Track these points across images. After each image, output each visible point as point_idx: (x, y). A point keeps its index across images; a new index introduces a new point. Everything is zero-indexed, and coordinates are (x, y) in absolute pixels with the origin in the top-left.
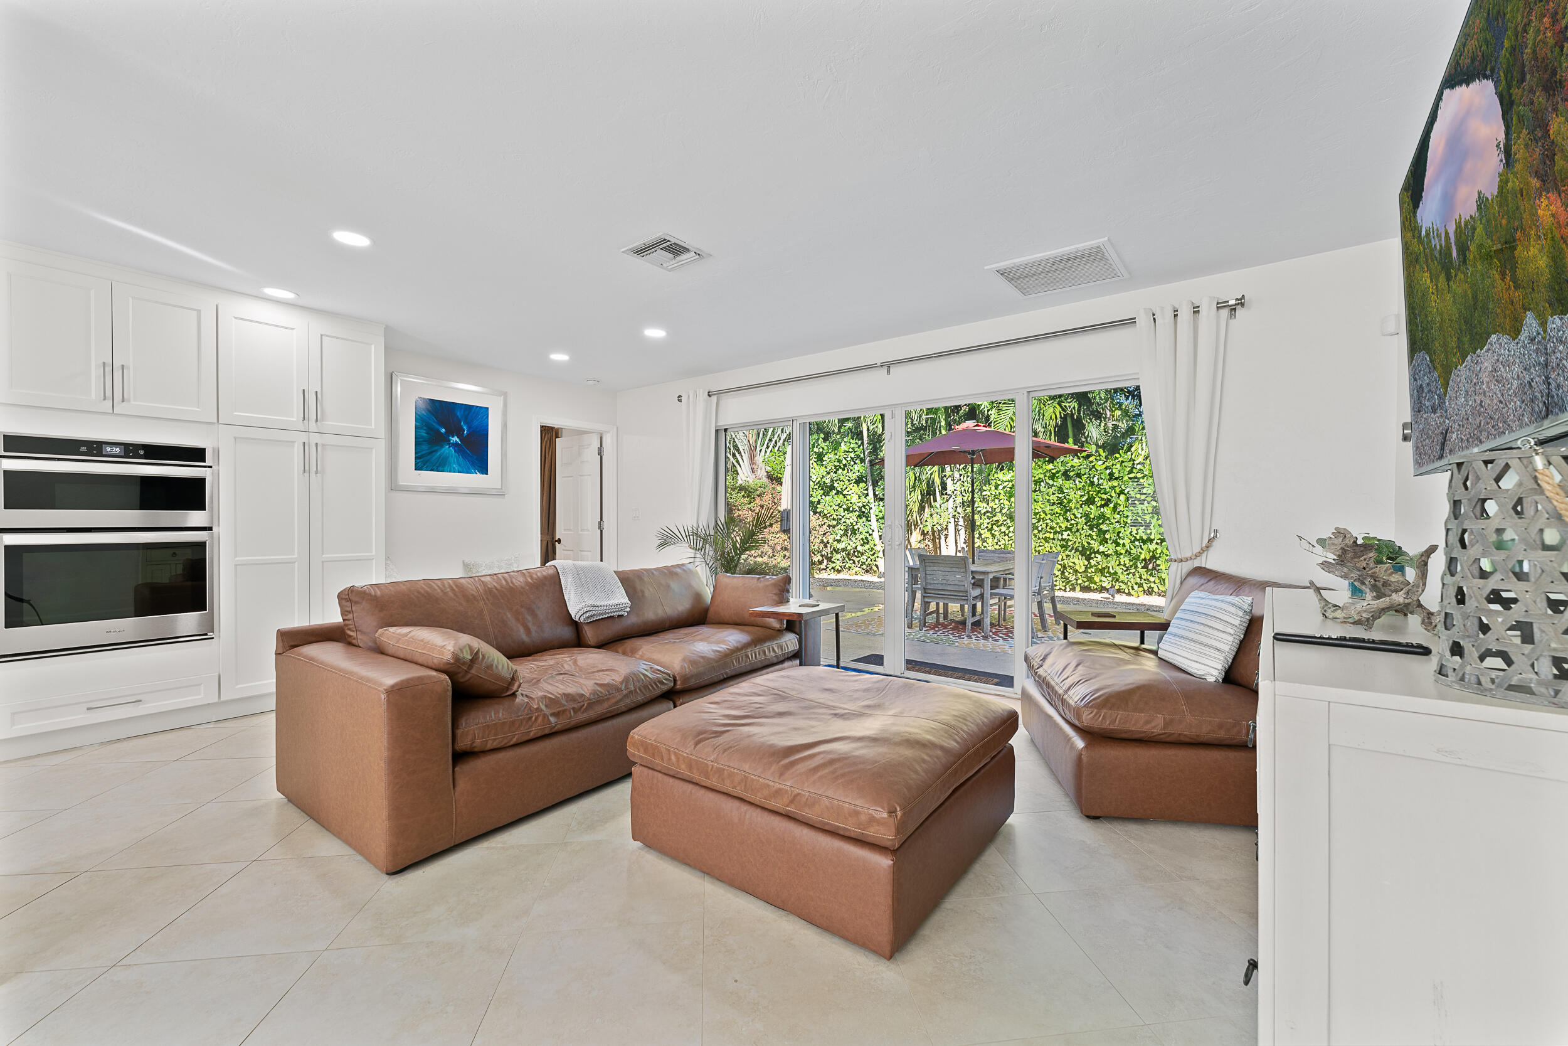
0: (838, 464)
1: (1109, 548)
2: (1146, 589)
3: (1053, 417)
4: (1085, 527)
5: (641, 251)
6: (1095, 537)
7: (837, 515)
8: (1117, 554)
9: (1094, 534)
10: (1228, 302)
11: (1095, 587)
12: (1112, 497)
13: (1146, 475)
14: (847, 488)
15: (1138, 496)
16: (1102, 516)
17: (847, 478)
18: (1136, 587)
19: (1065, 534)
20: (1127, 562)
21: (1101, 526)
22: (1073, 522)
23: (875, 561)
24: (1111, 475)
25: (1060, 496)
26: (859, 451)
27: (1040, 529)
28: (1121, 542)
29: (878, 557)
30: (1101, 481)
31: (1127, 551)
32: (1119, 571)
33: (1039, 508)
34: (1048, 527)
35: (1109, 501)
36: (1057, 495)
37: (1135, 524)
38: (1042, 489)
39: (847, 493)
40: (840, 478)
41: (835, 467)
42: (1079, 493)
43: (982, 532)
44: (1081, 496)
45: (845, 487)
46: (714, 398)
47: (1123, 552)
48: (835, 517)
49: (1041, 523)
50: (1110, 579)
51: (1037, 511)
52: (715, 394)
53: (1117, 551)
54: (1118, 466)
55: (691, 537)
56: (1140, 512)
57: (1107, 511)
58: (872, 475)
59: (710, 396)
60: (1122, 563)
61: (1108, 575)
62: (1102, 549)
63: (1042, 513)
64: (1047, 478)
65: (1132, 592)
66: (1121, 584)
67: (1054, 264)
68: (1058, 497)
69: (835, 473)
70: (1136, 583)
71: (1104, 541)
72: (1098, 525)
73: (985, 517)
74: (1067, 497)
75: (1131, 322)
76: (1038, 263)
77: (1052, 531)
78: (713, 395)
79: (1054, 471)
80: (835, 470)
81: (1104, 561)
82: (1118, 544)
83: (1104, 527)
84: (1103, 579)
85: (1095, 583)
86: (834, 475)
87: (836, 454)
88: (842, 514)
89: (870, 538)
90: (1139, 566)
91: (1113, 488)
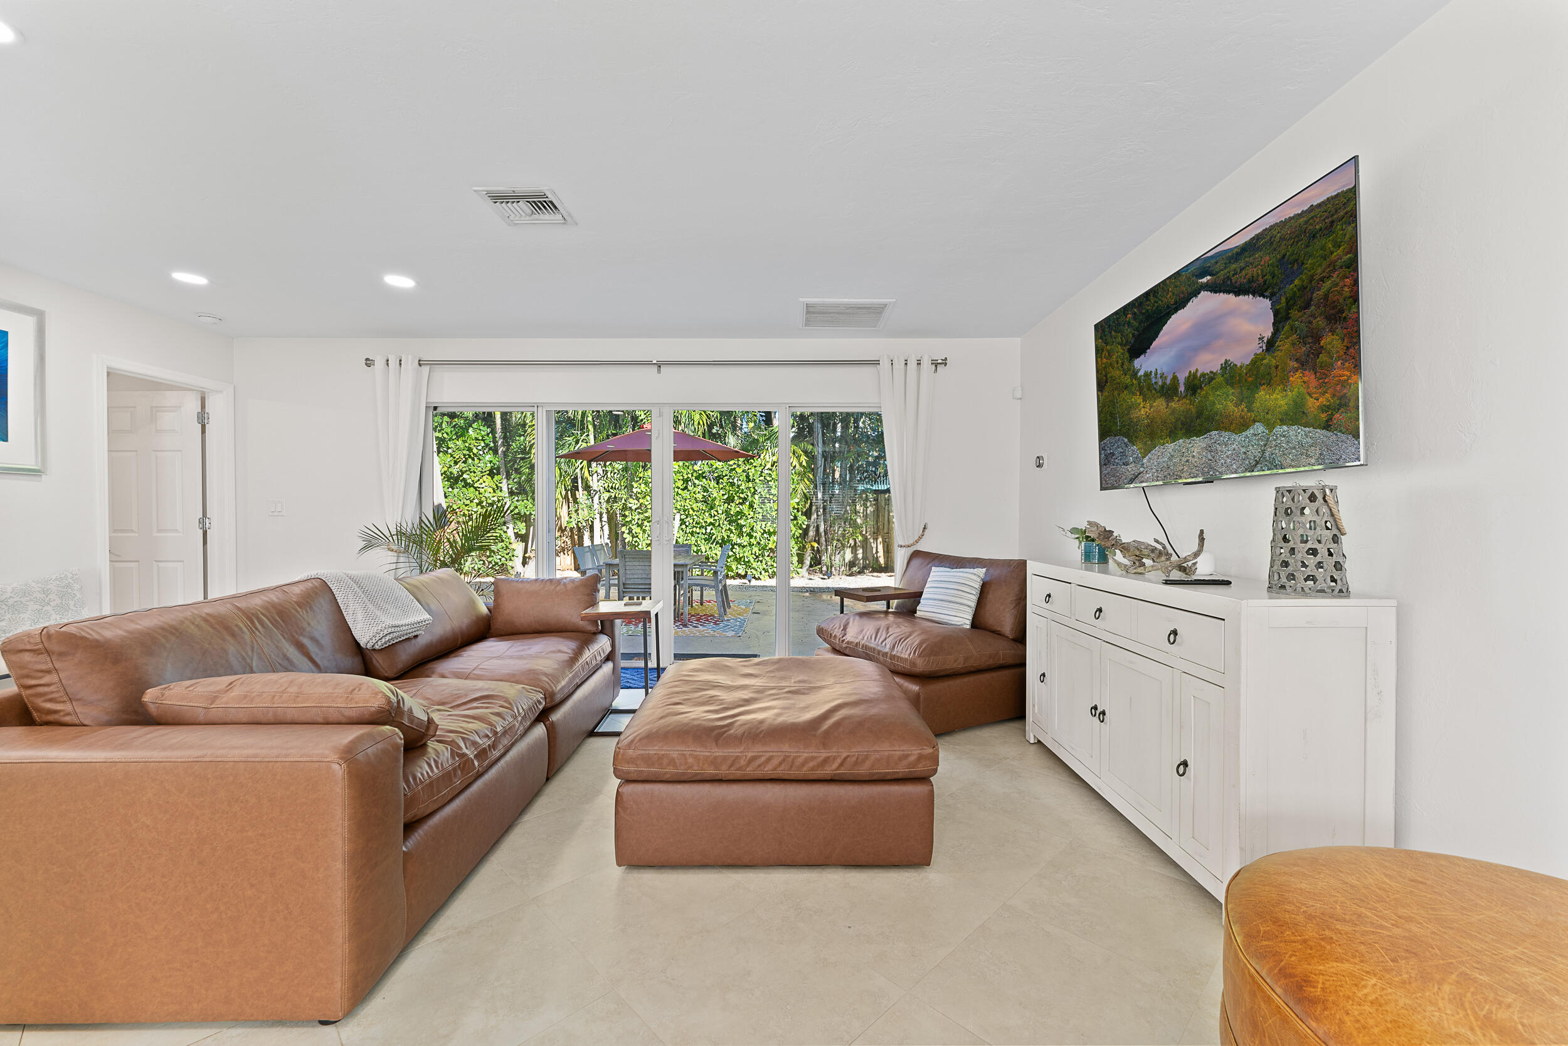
0: (468, 453)
1: (745, 540)
2: (771, 573)
3: (701, 423)
4: (725, 523)
5: (498, 198)
6: (734, 531)
7: (468, 510)
8: (751, 545)
9: (733, 528)
10: (937, 360)
11: (733, 574)
12: (748, 496)
13: (773, 479)
14: (479, 480)
15: (768, 496)
16: (740, 513)
17: (479, 469)
18: (763, 572)
19: (709, 528)
20: (757, 552)
21: (739, 522)
22: (716, 518)
23: (511, 560)
24: (748, 477)
25: (705, 494)
26: (489, 439)
27: (687, 524)
28: (755, 534)
29: (513, 556)
30: (740, 483)
31: (758, 543)
32: (752, 560)
33: (688, 505)
34: (694, 523)
35: (745, 499)
36: (702, 493)
37: (764, 519)
38: (689, 488)
39: (479, 486)
40: (470, 469)
41: (464, 455)
42: (722, 492)
43: (633, 527)
44: (723, 495)
45: (477, 478)
46: (426, 369)
47: (755, 543)
48: (466, 512)
49: (689, 519)
50: (744, 566)
51: (686, 508)
52: (427, 364)
53: (751, 542)
54: (753, 470)
55: (395, 537)
56: (768, 509)
57: (745, 508)
58: (506, 466)
59: (420, 365)
60: (754, 553)
61: (743, 563)
62: (739, 541)
63: (690, 510)
64: (694, 478)
65: (761, 577)
66: (752, 570)
67: (848, 308)
68: (703, 495)
69: (465, 462)
70: (764, 569)
71: (740, 535)
72: (736, 521)
73: (636, 513)
74: (712, 495)
75: (876, 363)
76: (838, 306)
77: (698, 526)
78: (424, 364)
79: (700, 472)
80: (464, 459)
81: (741, 551)
82: (751, 537)
83: (742, 522)
84: (739, 566)
85: (732, 571)
86: (463, 465)
87: (465, 442)
88: (475, 510)
89: (504, 535)
90: (766, 554)
91: (748, 488)
